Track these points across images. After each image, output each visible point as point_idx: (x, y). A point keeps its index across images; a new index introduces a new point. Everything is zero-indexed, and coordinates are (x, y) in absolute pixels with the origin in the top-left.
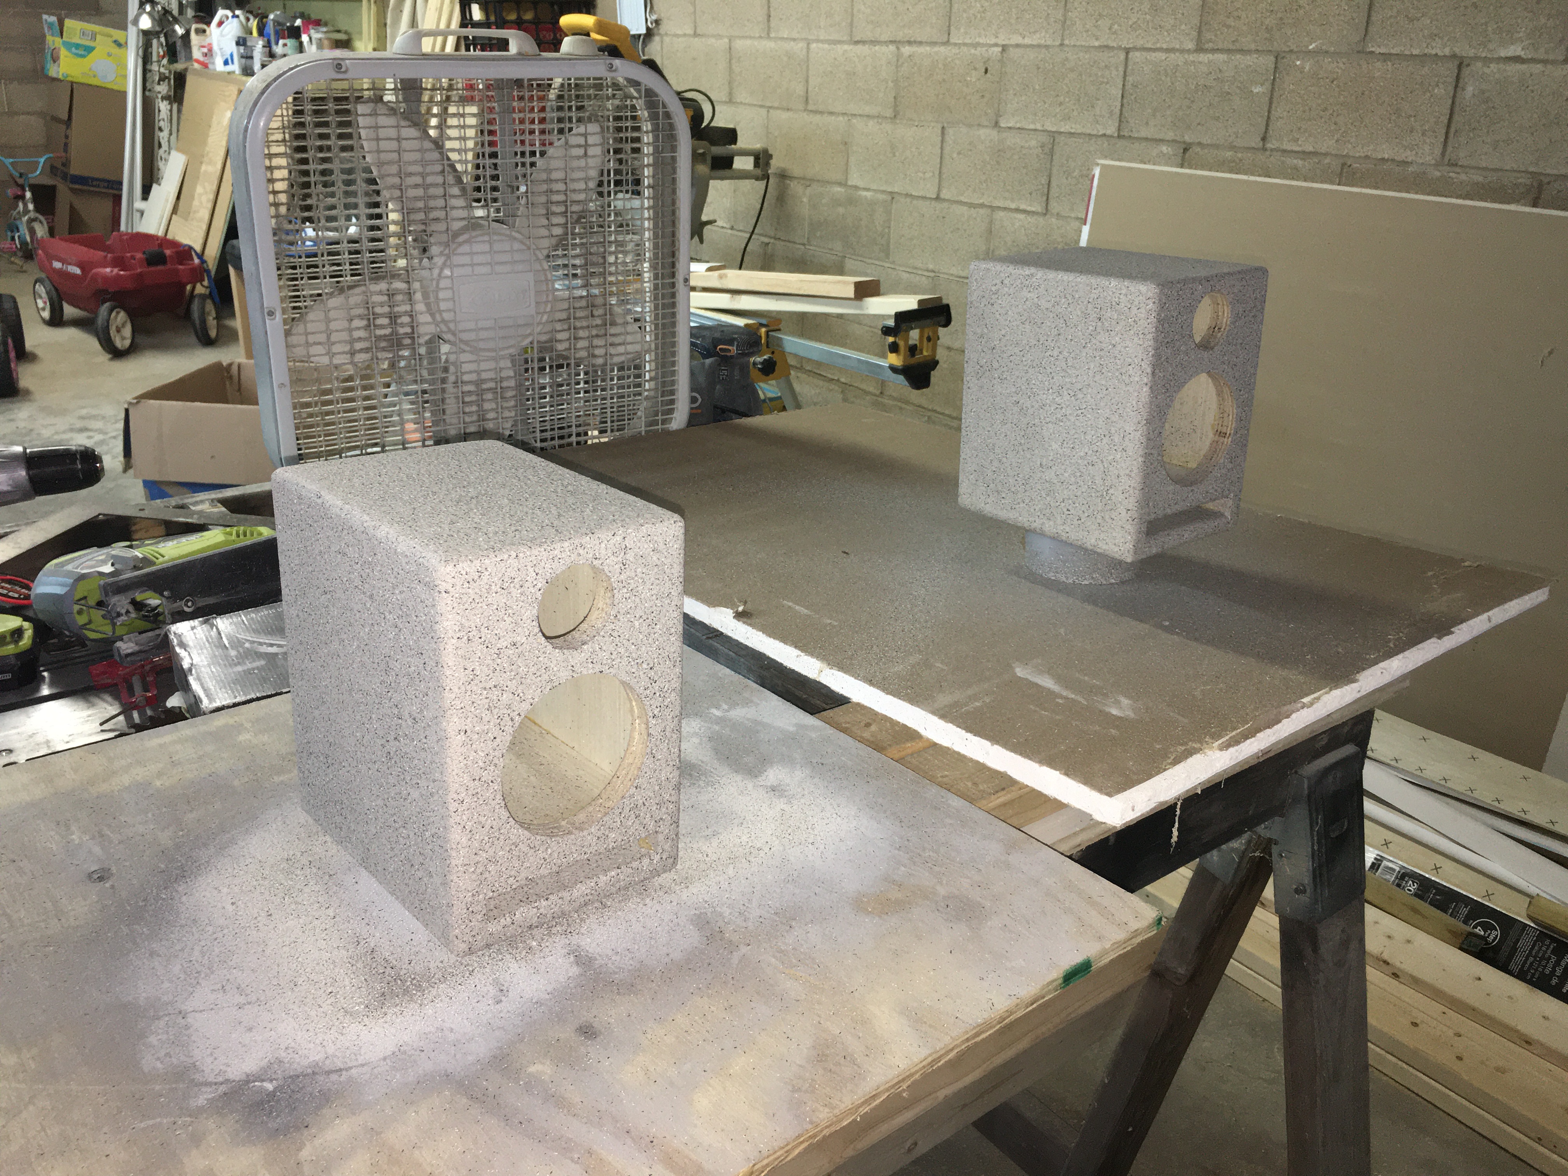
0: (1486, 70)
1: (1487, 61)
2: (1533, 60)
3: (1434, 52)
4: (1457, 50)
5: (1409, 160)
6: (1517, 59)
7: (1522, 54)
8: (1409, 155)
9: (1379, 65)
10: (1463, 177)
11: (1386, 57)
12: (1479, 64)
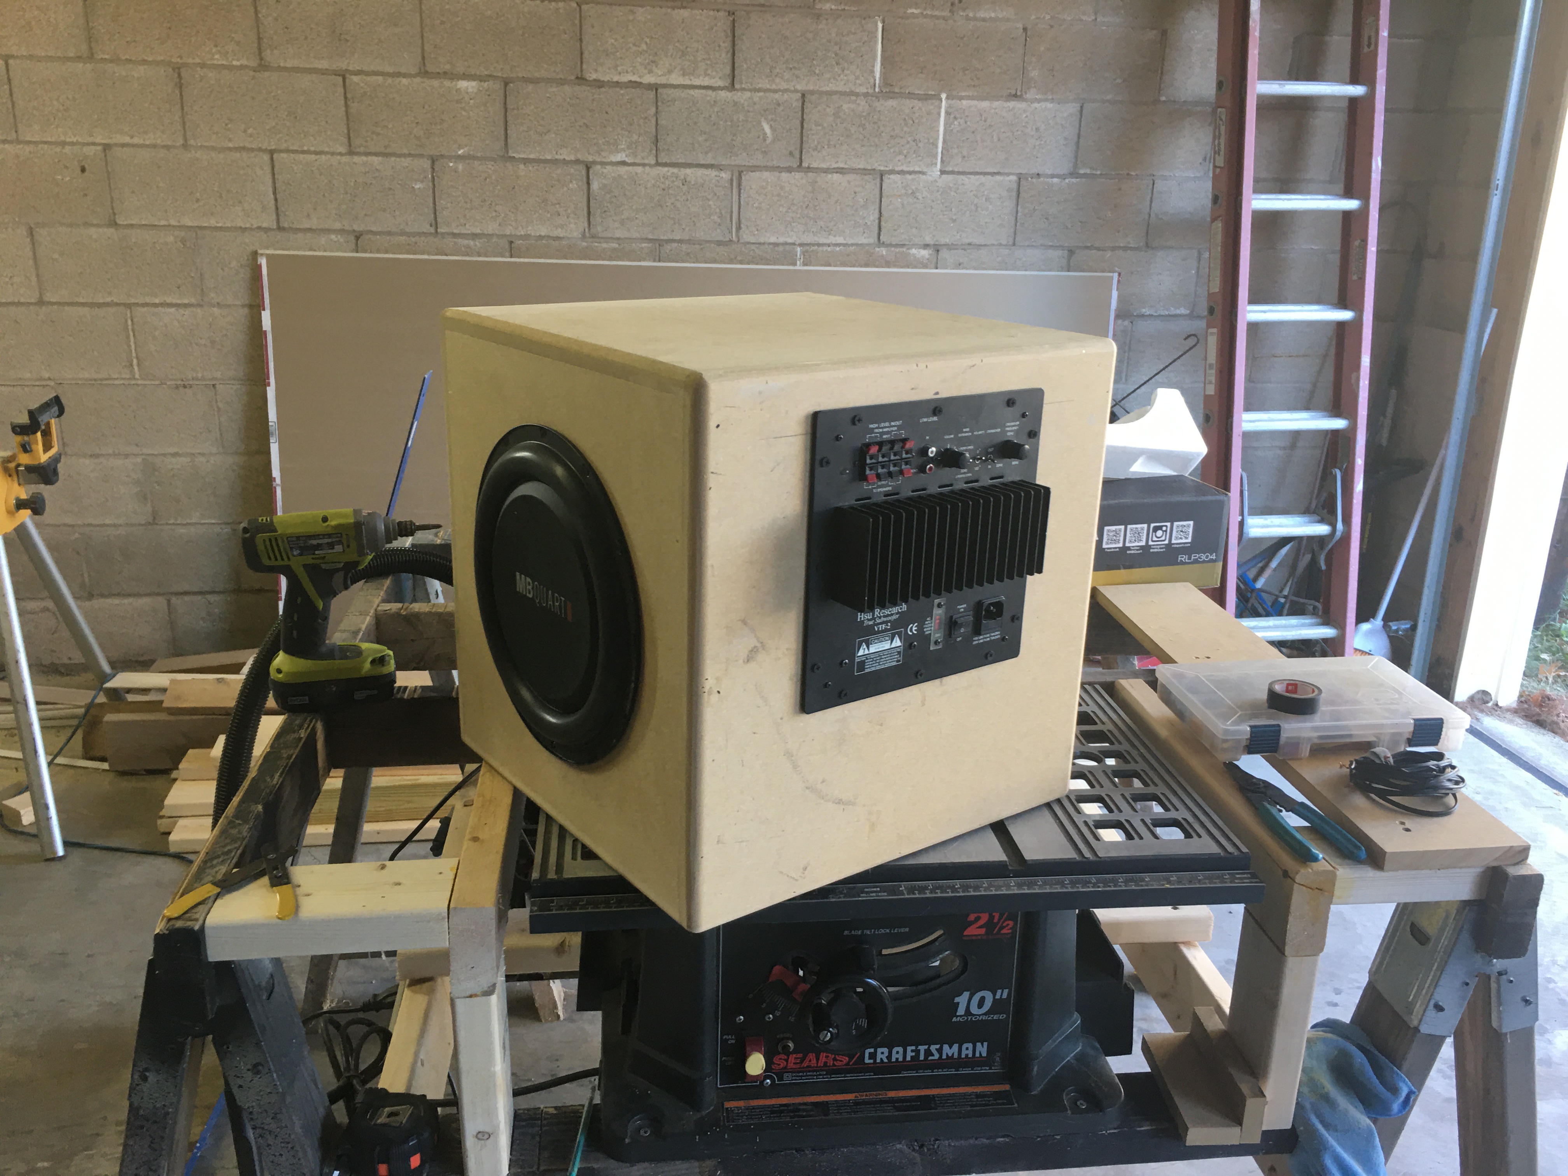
0: (605, 171)
1: (603, 164)
2: (634, 164)
3: (561, 157)
4: (580, 157)
5: (561, 236)
6: (623, 163)
7: (627, 160)
8: (559, 233)
9: (522, 166)
10: (604, 245)
11: (526, 161)
12: (599, 167)
